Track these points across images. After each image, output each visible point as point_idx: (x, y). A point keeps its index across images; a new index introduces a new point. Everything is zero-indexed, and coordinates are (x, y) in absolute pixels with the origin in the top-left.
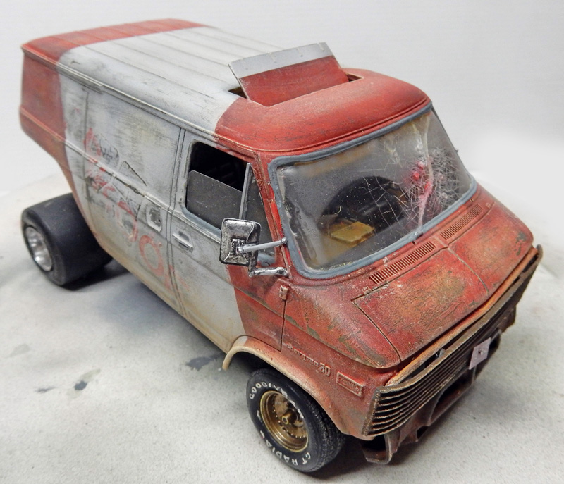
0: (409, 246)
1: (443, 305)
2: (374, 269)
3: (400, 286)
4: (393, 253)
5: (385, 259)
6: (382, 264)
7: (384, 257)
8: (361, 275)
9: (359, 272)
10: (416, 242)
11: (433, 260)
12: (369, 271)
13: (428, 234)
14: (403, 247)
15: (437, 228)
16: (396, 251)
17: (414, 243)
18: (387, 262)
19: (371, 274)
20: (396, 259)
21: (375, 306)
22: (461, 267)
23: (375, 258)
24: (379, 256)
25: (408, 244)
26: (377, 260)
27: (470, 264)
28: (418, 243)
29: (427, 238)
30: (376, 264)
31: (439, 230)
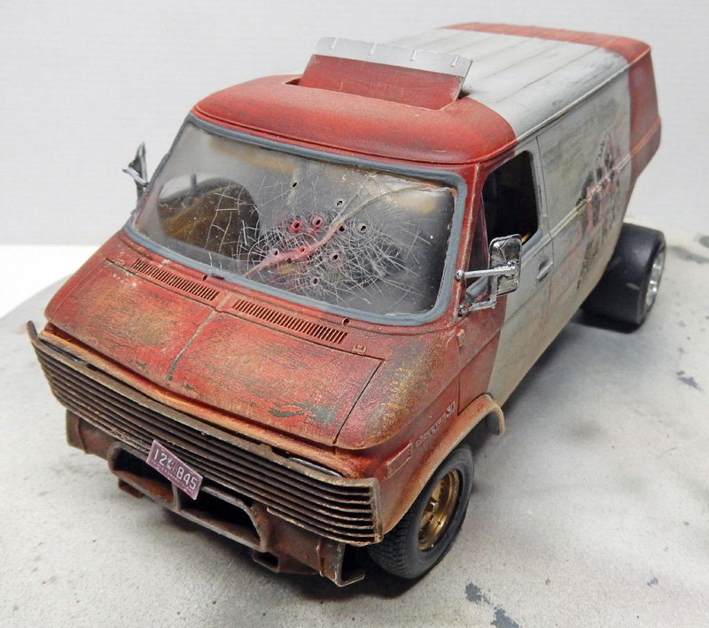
0: (197, 274)
1: (121, 331)
2: (151, 259)
3: (134, 285)
4: (179, 264)
5: (165, 261)
6: (160, 262)
7: (167, 259)
8: (139, 252)
9: (139, 248)
10: (208, 278)
11: (186, 303)
12: (145, 256)
13: (229, 286)
14: (192, 269)
15: (249, 293)
16: (183, 265)
17: (205, 278)
18: (165, 265)
19: (143, 259)
20: (173, 272)
21: (103, 275)
22: (188, 333)
23: (160, 251)
24: (164, 253)
25: (200, 272)
26: (160, 255)
27: (199, 341)
28: (208, 282)
29: (223, 288)
30: (156, 257)
31: (246, 295)
